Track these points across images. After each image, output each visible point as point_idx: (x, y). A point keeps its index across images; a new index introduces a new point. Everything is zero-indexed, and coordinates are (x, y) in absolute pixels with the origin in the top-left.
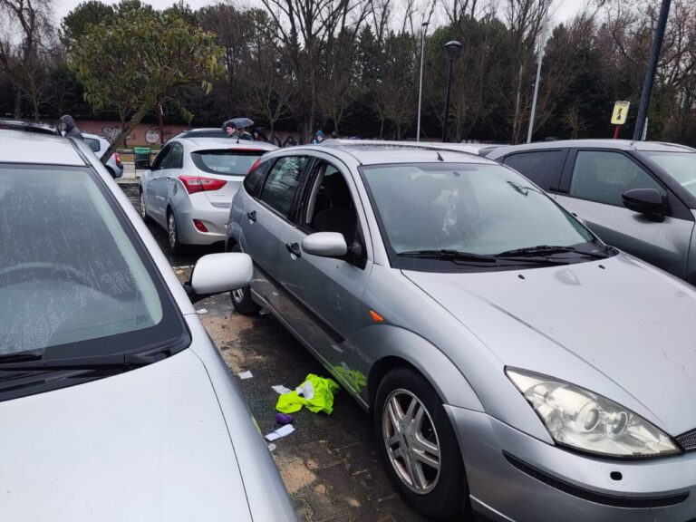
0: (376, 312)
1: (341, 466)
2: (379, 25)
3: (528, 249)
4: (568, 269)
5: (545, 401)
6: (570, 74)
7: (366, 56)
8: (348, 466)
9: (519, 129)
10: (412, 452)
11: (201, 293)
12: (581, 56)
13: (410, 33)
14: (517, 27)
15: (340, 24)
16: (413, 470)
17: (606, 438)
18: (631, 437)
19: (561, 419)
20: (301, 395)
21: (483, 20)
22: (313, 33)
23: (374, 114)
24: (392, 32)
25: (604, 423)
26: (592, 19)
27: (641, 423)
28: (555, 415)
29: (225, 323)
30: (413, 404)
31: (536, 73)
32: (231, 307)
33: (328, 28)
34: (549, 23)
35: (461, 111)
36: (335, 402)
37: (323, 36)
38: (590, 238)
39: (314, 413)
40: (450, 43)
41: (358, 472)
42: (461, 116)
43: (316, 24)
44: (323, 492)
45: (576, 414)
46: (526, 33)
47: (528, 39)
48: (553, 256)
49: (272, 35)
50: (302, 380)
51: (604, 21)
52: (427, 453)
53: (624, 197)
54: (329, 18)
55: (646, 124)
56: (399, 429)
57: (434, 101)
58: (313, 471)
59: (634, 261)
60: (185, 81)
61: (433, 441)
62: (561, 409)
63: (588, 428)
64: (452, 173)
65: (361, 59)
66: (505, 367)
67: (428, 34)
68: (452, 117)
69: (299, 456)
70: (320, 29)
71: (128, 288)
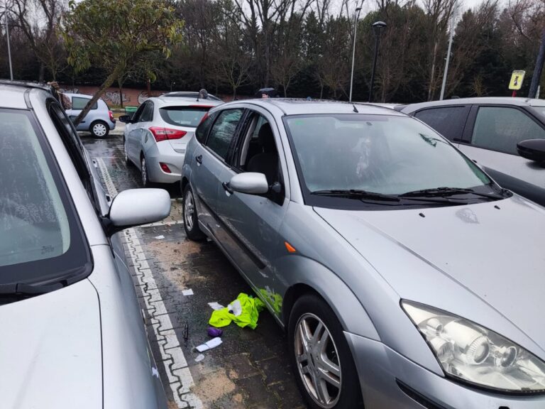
0: (290, 244)
1: (259, 377)
2: (321, 11)
3: (430, 190)
4: (468, 209)
5: (437, 334)
6: (476, 50)
7: (310, 35)
8: (265, 377)
9: (433, 94)
10: (318, 370)
11: (119, 224)
12: (487, 36)
13: (346, 17)
14: (433, 12)
15: (290, 9)
16: (318, 386)
17: (495, 370)
18: (520, 370)
19: (451, 351)
20: (231, 312)
21: (405, 6)
22: (268, 17)
23: (316, 82)
24: (332, 16)
25: (494, 356)
26: (495, 5)
27: (529, 358)
28: (447, 347)
29: (177, 248)
30: (319, 327)
31: (447, 49)
32: (184, 234)
33: (280, 13)
34: (460, 8)
35: (385, 80)
36: (259, 318)
37: (276, 20)
38: (487, 182)
39: (241, 327)
40: (377, 23)
41: (273, 384)
42: (386, 84)
43: (271, 10)
44: (240, 401)
45: (468, 347)
46: (440, 17)
47: (441, 22)
48: (453, 196)
49: (236, 20)
50: (234, 298)
51: (505, 7)
52: (330, 373)
53: (518, 146)
54: (281, 5)
55: (538, 91)
56: (307, 348)
57: (364, 72)
58: (234, 380)
59: (526, 202)
60: (149, 48)
61: (335, 362)
62: (453, 342)
63: (478, 360)
64: (365, 122)
65: (306, 38)
66: (401, 299)
67: (360, 17)
68: (378, 84)
69: (223, 366)
70: (274, 14)
71: (41, 220)
